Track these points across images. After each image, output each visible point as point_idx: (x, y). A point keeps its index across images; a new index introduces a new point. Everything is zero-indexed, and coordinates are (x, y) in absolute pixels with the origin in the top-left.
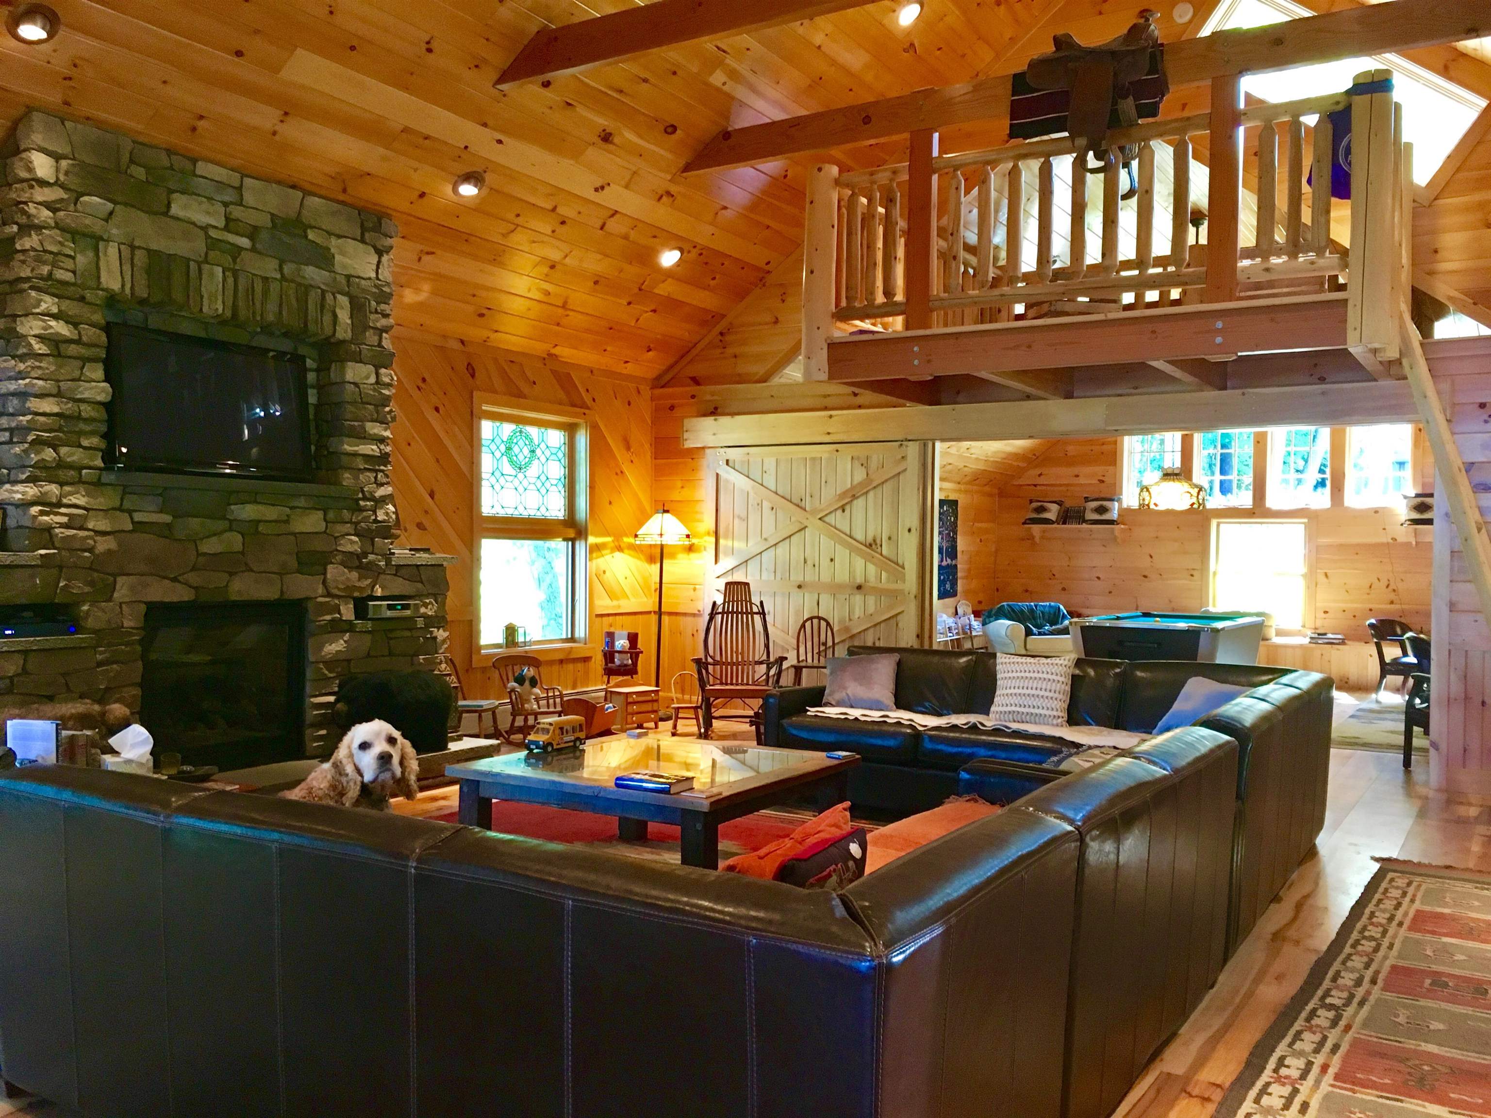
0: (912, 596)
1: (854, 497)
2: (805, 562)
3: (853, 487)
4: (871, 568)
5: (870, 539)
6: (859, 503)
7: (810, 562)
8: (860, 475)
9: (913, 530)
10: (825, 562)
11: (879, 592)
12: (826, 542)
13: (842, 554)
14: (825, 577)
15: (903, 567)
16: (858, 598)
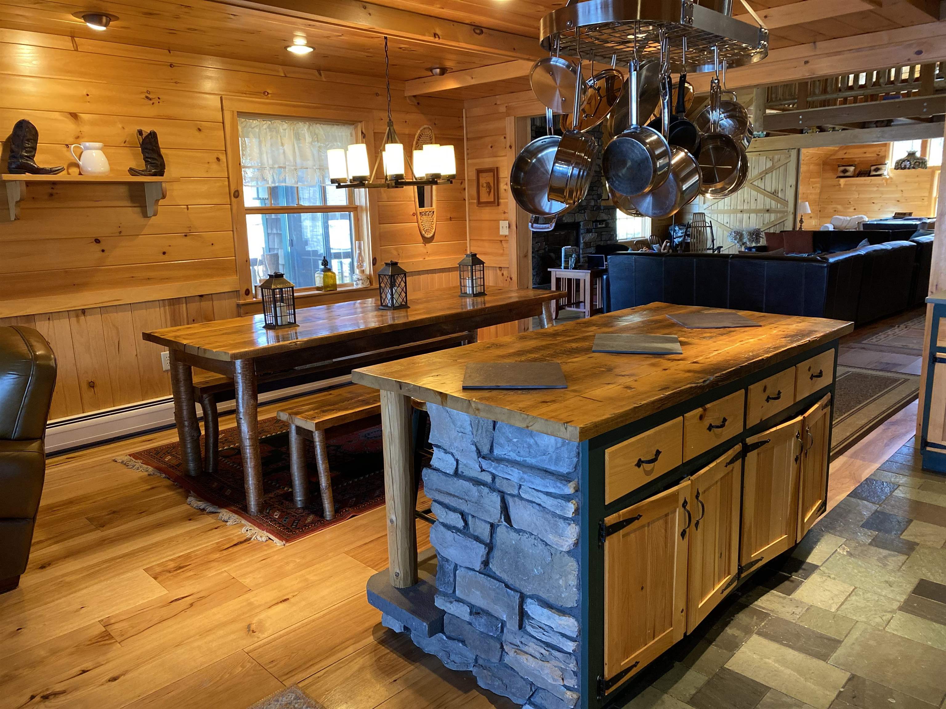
0: (791, 213)
1: (767, 173)
2: (744, 201)
3: (766, 170)
4: (773, 202)
5: (773, 191)
6: (768, 176)
7: (746, 201)
8: (769, 164)
9: (793, 186)
10: (753, 201)
11: (775, 212)
12: (754, 193)
13: (760, 197)
14: (753, 207)
15: (787, 202)
16: (767, 215)
